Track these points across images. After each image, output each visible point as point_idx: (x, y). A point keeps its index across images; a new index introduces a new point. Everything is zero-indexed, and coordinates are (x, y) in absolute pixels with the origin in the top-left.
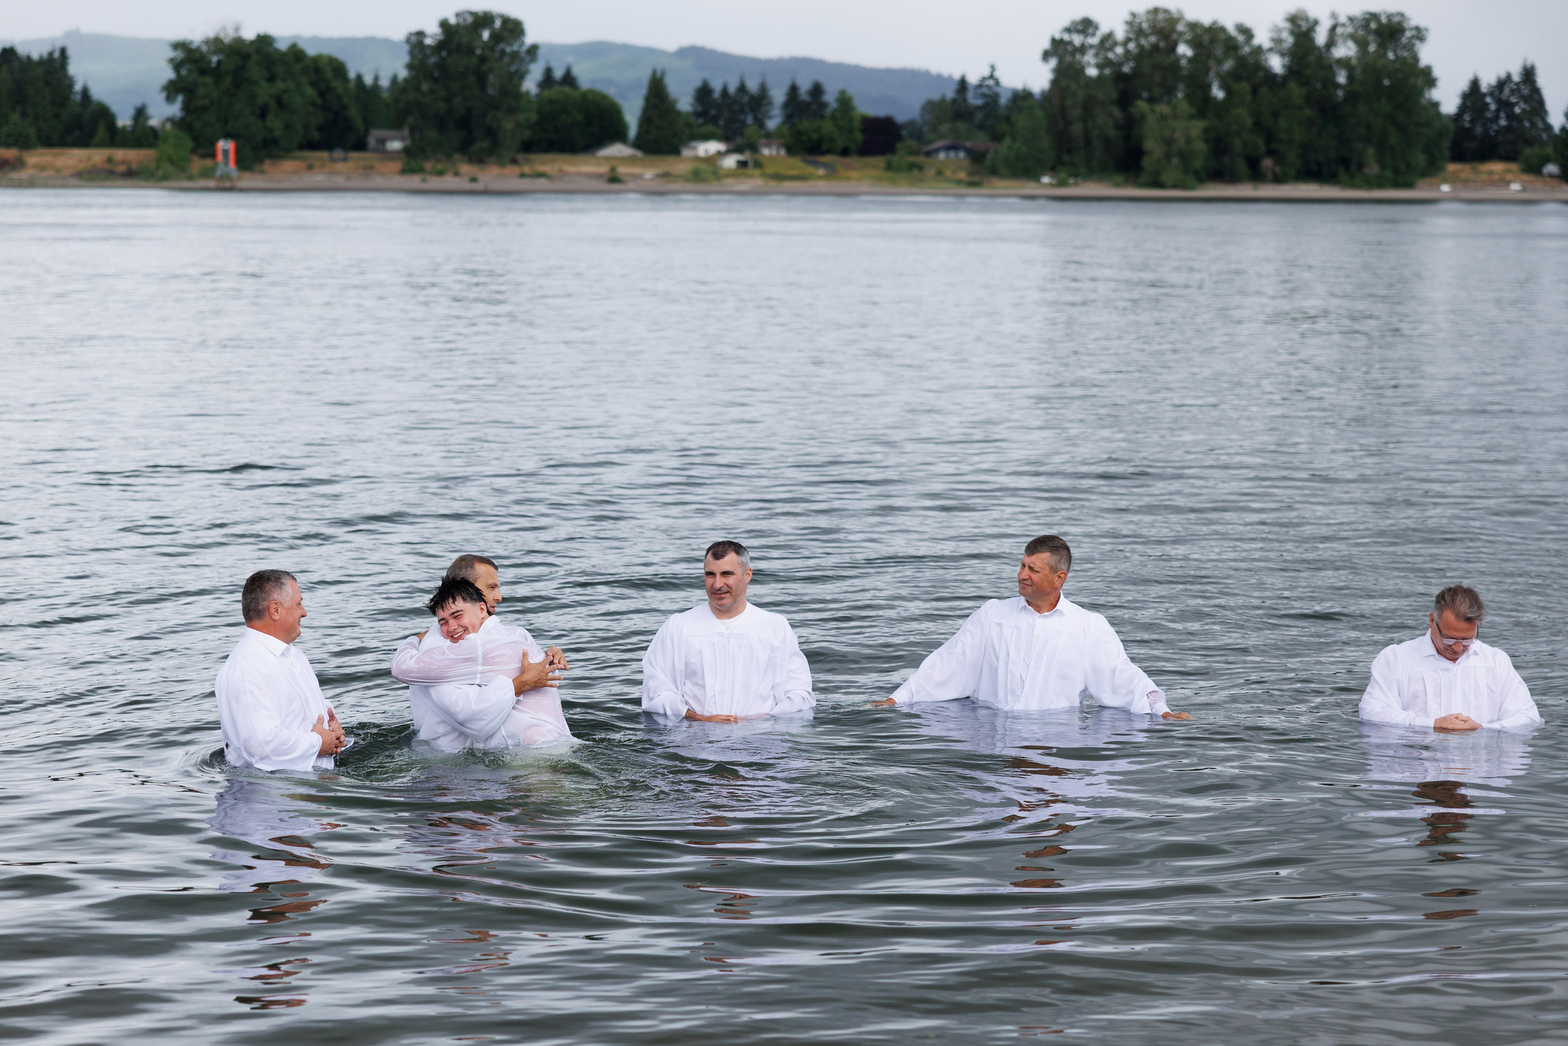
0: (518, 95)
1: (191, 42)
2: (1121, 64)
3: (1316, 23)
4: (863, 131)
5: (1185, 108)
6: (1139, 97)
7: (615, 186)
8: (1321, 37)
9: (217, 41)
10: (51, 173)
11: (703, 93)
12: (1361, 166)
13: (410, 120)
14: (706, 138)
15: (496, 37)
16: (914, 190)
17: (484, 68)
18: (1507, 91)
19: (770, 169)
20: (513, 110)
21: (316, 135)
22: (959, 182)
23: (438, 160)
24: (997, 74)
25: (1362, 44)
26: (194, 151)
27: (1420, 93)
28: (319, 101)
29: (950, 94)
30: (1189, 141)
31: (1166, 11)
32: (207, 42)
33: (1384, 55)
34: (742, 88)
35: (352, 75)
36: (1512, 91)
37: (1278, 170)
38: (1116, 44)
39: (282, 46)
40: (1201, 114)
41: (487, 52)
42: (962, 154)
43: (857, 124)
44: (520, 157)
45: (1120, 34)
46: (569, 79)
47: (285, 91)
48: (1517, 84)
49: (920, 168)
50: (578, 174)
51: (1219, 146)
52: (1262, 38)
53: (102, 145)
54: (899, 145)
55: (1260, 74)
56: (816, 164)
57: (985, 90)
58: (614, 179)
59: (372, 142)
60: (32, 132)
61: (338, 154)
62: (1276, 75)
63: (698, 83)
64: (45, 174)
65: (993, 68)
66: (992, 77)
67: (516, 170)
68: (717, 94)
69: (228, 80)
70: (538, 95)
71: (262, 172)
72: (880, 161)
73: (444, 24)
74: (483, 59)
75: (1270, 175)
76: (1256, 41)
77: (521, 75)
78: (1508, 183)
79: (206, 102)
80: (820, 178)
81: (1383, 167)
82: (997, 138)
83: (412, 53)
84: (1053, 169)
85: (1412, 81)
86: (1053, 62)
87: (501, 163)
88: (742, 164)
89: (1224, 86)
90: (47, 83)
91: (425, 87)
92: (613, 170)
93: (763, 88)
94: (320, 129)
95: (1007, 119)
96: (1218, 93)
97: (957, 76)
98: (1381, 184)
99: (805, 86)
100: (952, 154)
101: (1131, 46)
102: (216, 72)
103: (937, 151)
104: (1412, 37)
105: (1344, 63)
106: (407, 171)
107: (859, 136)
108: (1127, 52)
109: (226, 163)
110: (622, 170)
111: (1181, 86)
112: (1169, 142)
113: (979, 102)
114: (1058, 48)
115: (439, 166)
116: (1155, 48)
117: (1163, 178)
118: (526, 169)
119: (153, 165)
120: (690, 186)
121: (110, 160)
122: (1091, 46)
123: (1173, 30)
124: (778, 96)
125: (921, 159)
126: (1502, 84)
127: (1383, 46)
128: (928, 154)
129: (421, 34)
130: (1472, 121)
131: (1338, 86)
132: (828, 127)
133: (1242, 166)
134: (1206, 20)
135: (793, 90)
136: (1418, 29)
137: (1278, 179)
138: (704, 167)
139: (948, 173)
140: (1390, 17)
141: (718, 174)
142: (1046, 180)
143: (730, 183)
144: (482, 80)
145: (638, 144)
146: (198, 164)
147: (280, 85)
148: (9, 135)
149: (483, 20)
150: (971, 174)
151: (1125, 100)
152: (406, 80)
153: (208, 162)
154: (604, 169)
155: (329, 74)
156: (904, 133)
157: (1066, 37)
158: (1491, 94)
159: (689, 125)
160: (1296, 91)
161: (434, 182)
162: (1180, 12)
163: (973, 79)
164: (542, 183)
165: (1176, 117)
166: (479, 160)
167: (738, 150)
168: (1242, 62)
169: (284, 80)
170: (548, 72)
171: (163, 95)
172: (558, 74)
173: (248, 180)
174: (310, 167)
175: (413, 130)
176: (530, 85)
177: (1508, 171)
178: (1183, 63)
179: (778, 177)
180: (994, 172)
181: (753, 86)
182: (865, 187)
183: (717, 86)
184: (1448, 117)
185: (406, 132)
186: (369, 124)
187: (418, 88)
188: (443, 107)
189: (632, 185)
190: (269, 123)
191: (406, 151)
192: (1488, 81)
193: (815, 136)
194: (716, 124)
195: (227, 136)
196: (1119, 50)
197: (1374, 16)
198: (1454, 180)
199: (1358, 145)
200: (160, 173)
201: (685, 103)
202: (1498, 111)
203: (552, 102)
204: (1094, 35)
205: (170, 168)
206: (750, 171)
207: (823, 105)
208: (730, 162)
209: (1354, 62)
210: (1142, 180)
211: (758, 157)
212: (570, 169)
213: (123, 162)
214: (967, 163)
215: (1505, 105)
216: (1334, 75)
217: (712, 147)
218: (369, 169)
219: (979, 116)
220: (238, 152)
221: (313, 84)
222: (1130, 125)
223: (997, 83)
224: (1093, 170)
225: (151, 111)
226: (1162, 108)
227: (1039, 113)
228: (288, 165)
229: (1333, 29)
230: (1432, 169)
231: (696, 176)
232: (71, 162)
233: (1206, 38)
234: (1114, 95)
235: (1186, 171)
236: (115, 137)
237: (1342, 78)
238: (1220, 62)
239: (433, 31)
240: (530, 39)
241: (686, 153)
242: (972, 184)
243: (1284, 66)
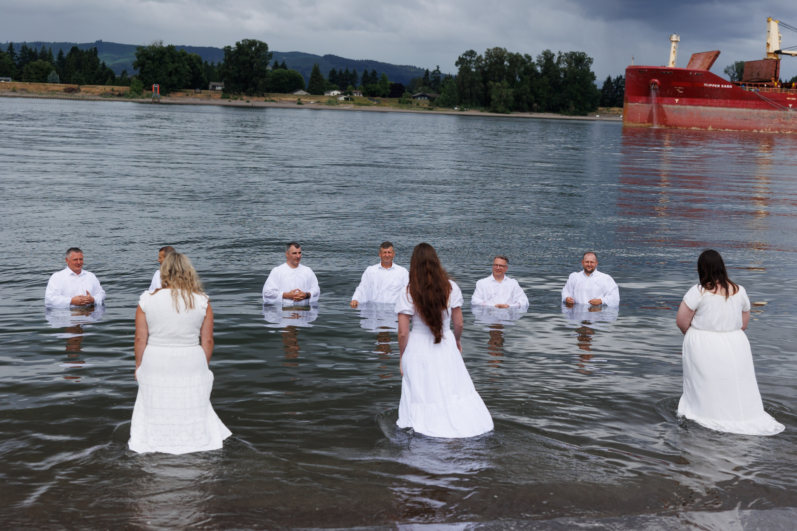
0: (265, 71)
1: (144, 47)
2: (484, 68)
3: (554, 55)
4: (390, 88)
5: (506, 84)
6: (490, 80)
7: (300, 106)
8: (555, 60)
9: (153, 46)
10: (90, 94)
11: (333, 72)
12: (568, 107)
13: (225, 79)
14: (334, 89)
15: (257, 50)
16: (409, 111)
17: (253, 60)
18: (620, 82)
19: (357, 102)
20: (263, 77)
21: (190, 83)
22: (425, 108)
23: (234, 94)
24: (439, 69)
25: (570, 64)
26: (144, 88)
27: (590, 82)
28: (191, 71)
29: (422, 75)
30: (507, 97)
31: (501, 49)
32: (150, 47)
33: (577, 68)
34: (347, 71)
35: (204, 62)
36: (622, 83)
37: (539, 108)
38: (482, 60)
39: (178, 51)
40: (512, 87)
41: (254, 55)
42: (426, 98)
43: (388, 86)
44: (265, 94)
45: (484, 57)
46: (284, 66)
47: (179, 67)
48: (624, 79)
49: (411, 103)
50: (286, 101)
51: (518, 98)
52: (534, 60)
53: (109, 84)
54: (404, 94)
55: (533, 74)
56: (373, 100)
57: (435, 75)
58: (300, 103)
59: (210, 87)
60: (83, 78)
61: (198, 90)
62: (539, 73)
63: (331, 70)
64: (88, 94)
65: (438, 67)
66: (437, 70)
67: (264, 99)
68: (338, 74)
69: (157, 63)
70: (271, 71)
71: (169, 96)
72: (397, 100)
73: (238, 44)
74: (252, 58)
75: (536, 110)
76: (532, 61)
77: (266, 64)
78: (620, 115)
79: (149, 70)
80: (375, 105)
81: (576, 108)
82: (439, 93)
83: (226, 55)
84: (459, 104)
85: (587, 77)
86: (459, 66)
87: (259, 96)
88: (347, 99)
89: (520, 77)
90: (89, 61)
91: (231, 67)
92: (299, 100)
93: (355, 72)
94: (191, 81)
95: (443, 86)
96: (518, 78)
97: (425, 69)
98: (575, 115)
99: (370, 72)
100: (423, 98)
101: (488, 61)
102: (152, 59)
103: (417, 97)
104: (588, 61)
105: (563, 70)
106: (223, 98)
107: (389, 91)
108: (486, 63)
109: (156, 93)
110: (302, 100)
111: (505, 76)
112: (501, 96)
113: (433, 79)
114: (461, 61)
115: (235, 96)
116: (496, 62)
117: (498, 109)
118: (267, 99)
119: (129, 92)
120: (327, 107)
121: (113, 90)
122: (474, 61)
123: (503, 56)
124: (360, 74)
125: (411, 99)
126: (619, 79)
127: (577, 65)
128: (414, 98)
129: (229, 47)
130: (608, 92)
131: (561, 78)
132: (378, 86)
133: (526, 105)
134: (515, 53)
135: (366, 72)
136: (589, 58)
137: (539, 111)
138: (332, 99)
139: (421, 105)
140: (580, 54)
141: (338, 103)
142: (456, 108)
143: (342, 106)
144: (252, 65)
145: (308, 92)
146: (146, 92)
147: (177, 65)
148: (74, 80)
149: (253, 43)
150: (429, 106)
151: (485, 81)
152: (223, 64)
153: (150, 92)
154: (296, 99)
155: (195, 61)
156: (406, 90)
157: (464, 57)
158: (615, 83)
159: (328, 84)
160: (546, 79)
161: (233, 103)
162: (505, 49)
163: (431, 70)
164: (273, 104)
165: (503, 88)
166: (250, 95)
167: (345, 94)
168: (527, 69)
169: (178, 63)
170: (276, 63)
171: (133, 66)
172: (280, 64)
173: (164, 100)
174: (187, 95)
175: (225, 83)
176: (269, 68)
177: (620, 111)
178: (506, 68)
179: (360, 104)
180: (437, 105)
181: (351, 71)
182: (390, 109)
183: (338, 70)
184: (599, 90)
185: (223, 84)
186: (210, 80)
187: (228, 68)
188: (237, 74)
189: (306, 106)
190: (172, 78)
191: (223, 90)
192: (614, 77)
193: (373, 90)
194: (337, 85)
195: (156, 83)
196: (483, 62)
197: (574, 54)
198: (601, 114)
199: (568, 100)
200: (131, 95)
201: (326, 76)
202: (617, 88)
203: (277, 74)
204: (474, 57)
205: (136, 94)
206: (349, 102)
207: (377, 79)
208: (342, 98)
209: (567, 70)
210: (490, 109)
211: (352, 96)
212: (284, 99)
213: (117, 91)
214: (428, 101)
215: (619, 87)
216: (560, 74)
217: (336, 92)
218: (209, 97)
219: (433, 84)
220: (160, 89)
221: (189, 65)
222: (487, 89)
223: (440, 73)
224: (472, 106)
225: (128, 72)
226: (498, 84)
227: (455, 84)
228: (179, 94)
229: (560, 57)
230: (593, 109)
231: (329, 103)
232: (97, 90)
233: (515, 59)
234: (481, 79)
235: (506, 107)
236: (114, 82)
237: (562, 76)
238: (519, 68)
239: (233, 45)
240: (270, 50)
241: (326, 94)
242: (429, 109)
243: (542, 70)
